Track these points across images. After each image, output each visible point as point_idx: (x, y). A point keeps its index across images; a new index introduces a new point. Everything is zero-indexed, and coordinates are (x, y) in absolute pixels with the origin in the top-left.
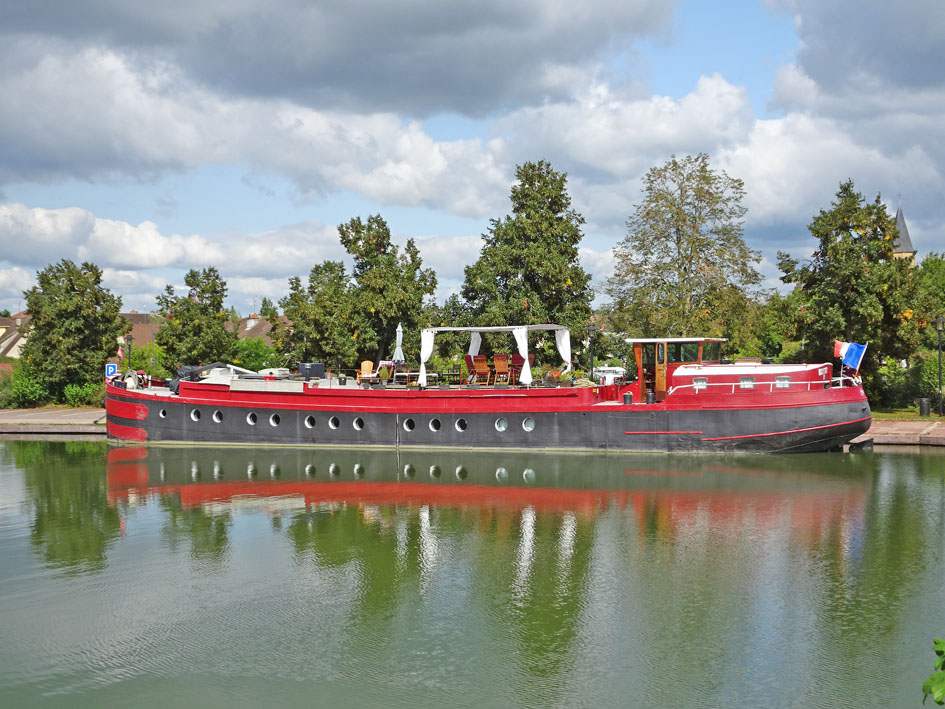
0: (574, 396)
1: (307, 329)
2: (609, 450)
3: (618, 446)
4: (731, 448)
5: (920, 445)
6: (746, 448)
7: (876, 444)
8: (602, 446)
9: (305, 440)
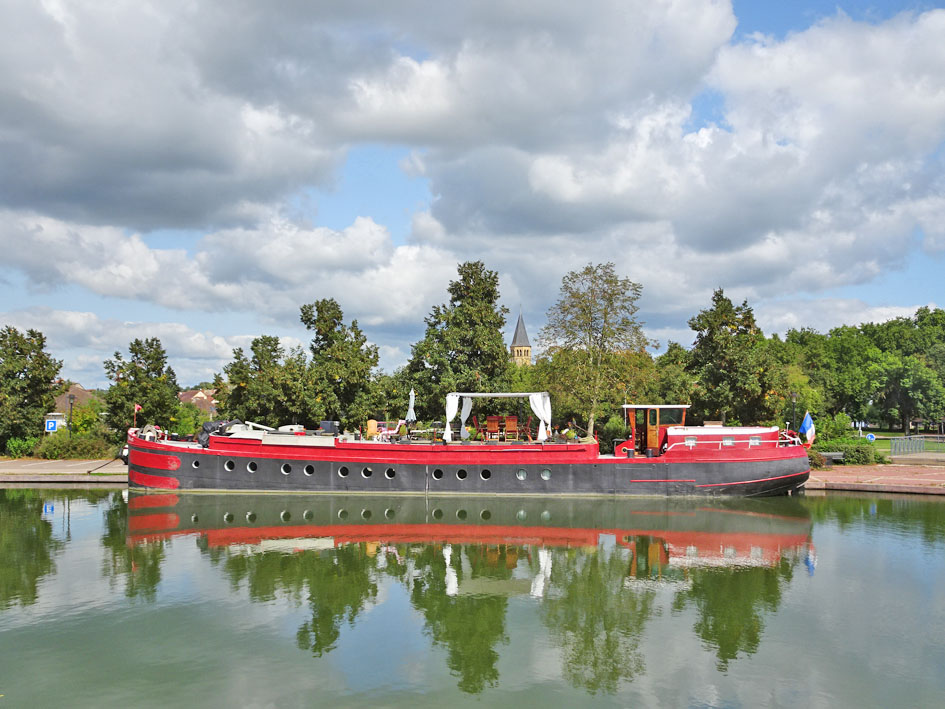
0: (584, 450)
1: (275, 392)
2: (617, 495)
3: (625, 492)
4: (719, 493)
5: (826, 489)
6: (730, 493)
7: (808, 489)
8: (611, 492)
9: (339, 488)
